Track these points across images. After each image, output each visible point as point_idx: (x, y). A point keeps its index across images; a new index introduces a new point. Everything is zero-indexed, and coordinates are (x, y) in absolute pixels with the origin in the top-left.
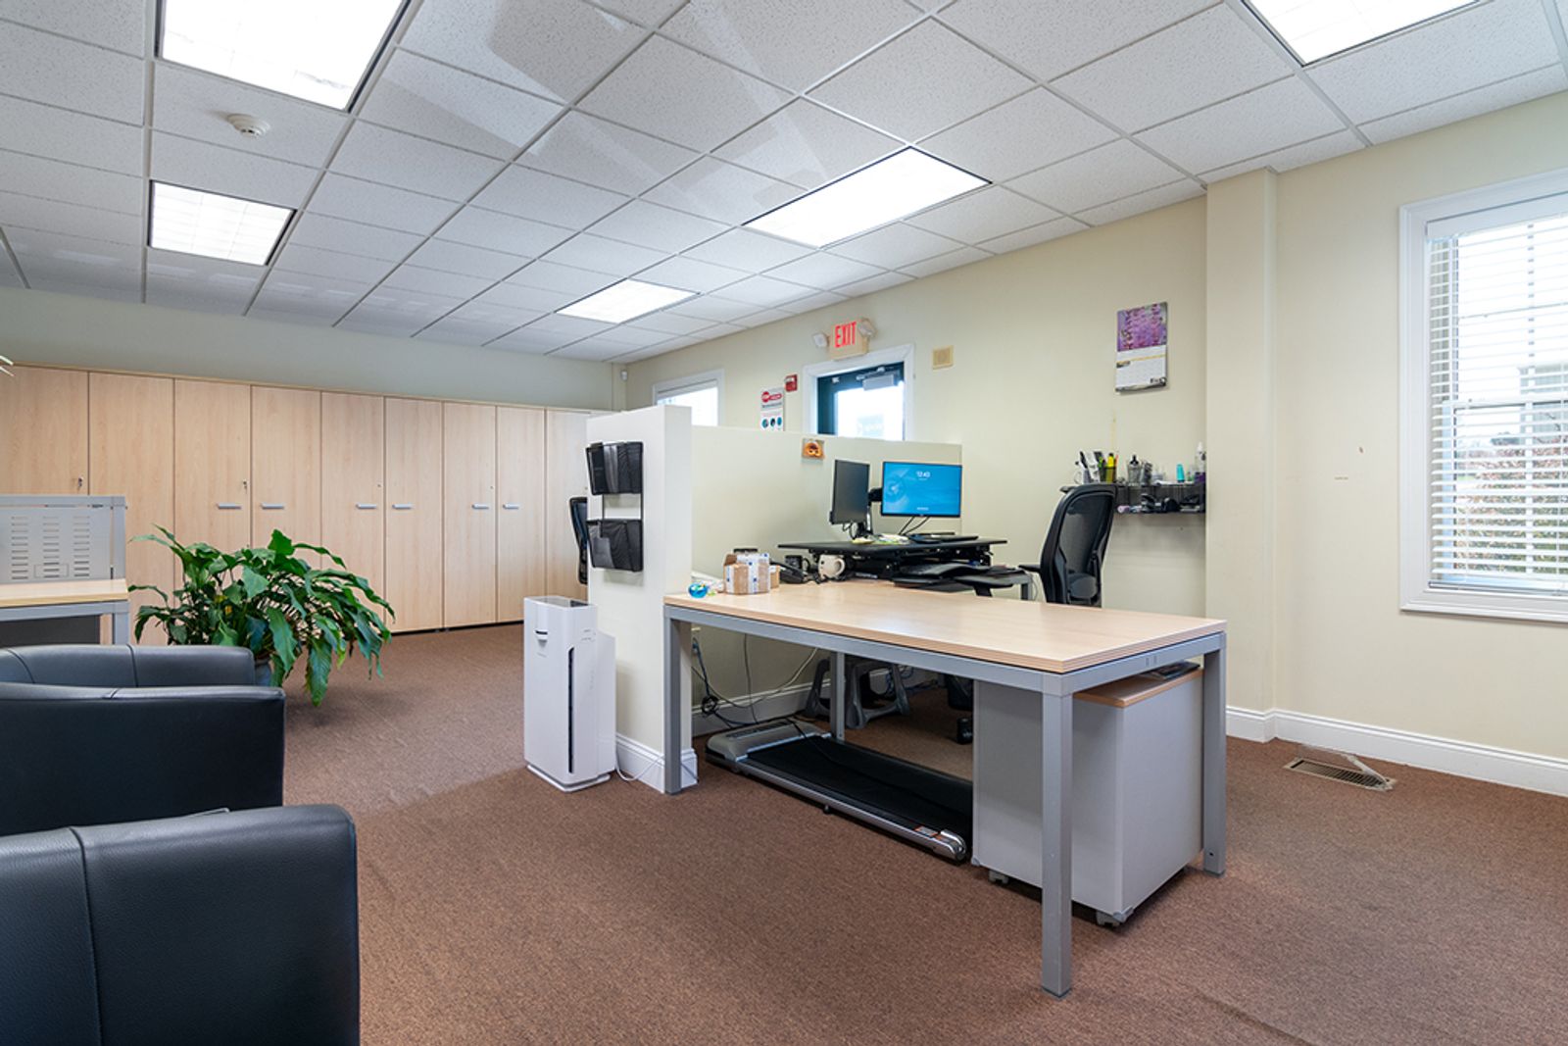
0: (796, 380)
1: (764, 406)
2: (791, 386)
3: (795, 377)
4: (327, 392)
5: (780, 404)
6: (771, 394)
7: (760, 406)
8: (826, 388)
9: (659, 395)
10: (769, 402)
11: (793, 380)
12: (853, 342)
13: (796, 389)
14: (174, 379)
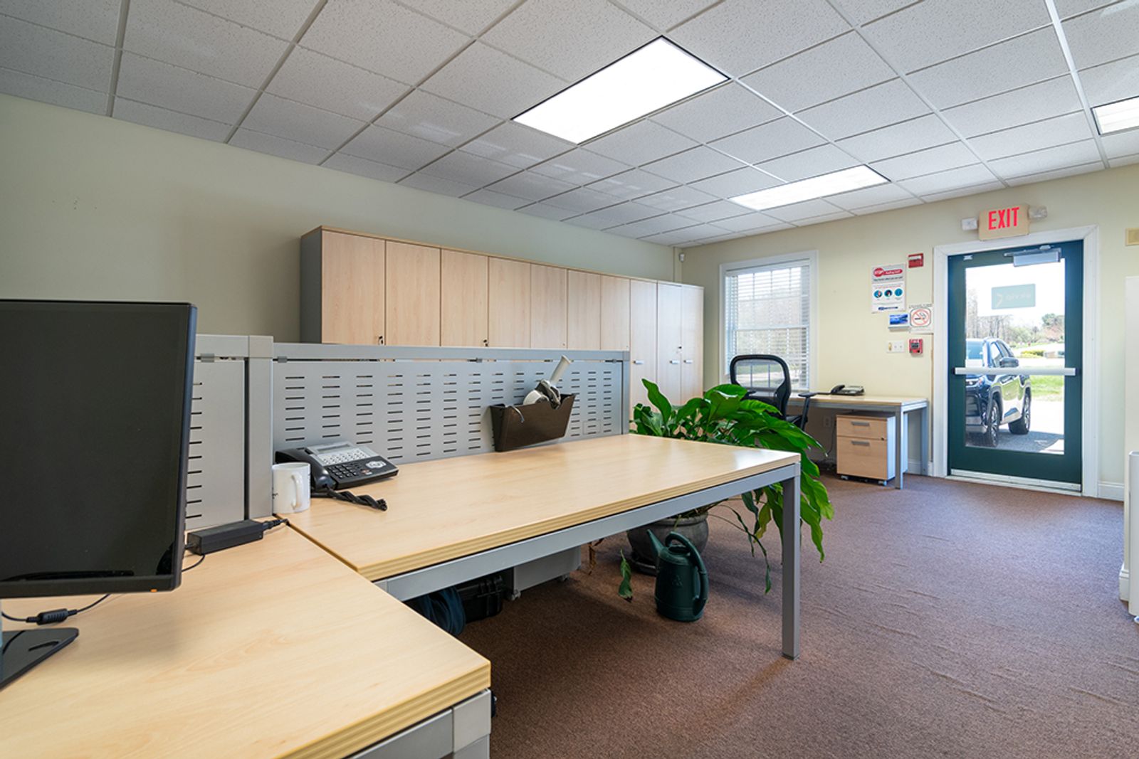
0: (922, 257)
1: (875, 280)
2: (916, 263)
3: (922, 255)
4: (535, 264)
5: (901, 277)
6: (885, 270)
7: (871, 280)
8: (957, 265)
9: (728, 273)
10: (883, 277)
11: (920, 257)
12: (1015, 224)
13: (922, 265)
14: (441, 249)
